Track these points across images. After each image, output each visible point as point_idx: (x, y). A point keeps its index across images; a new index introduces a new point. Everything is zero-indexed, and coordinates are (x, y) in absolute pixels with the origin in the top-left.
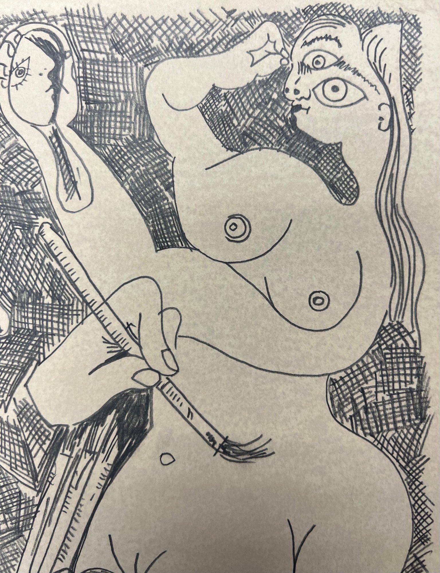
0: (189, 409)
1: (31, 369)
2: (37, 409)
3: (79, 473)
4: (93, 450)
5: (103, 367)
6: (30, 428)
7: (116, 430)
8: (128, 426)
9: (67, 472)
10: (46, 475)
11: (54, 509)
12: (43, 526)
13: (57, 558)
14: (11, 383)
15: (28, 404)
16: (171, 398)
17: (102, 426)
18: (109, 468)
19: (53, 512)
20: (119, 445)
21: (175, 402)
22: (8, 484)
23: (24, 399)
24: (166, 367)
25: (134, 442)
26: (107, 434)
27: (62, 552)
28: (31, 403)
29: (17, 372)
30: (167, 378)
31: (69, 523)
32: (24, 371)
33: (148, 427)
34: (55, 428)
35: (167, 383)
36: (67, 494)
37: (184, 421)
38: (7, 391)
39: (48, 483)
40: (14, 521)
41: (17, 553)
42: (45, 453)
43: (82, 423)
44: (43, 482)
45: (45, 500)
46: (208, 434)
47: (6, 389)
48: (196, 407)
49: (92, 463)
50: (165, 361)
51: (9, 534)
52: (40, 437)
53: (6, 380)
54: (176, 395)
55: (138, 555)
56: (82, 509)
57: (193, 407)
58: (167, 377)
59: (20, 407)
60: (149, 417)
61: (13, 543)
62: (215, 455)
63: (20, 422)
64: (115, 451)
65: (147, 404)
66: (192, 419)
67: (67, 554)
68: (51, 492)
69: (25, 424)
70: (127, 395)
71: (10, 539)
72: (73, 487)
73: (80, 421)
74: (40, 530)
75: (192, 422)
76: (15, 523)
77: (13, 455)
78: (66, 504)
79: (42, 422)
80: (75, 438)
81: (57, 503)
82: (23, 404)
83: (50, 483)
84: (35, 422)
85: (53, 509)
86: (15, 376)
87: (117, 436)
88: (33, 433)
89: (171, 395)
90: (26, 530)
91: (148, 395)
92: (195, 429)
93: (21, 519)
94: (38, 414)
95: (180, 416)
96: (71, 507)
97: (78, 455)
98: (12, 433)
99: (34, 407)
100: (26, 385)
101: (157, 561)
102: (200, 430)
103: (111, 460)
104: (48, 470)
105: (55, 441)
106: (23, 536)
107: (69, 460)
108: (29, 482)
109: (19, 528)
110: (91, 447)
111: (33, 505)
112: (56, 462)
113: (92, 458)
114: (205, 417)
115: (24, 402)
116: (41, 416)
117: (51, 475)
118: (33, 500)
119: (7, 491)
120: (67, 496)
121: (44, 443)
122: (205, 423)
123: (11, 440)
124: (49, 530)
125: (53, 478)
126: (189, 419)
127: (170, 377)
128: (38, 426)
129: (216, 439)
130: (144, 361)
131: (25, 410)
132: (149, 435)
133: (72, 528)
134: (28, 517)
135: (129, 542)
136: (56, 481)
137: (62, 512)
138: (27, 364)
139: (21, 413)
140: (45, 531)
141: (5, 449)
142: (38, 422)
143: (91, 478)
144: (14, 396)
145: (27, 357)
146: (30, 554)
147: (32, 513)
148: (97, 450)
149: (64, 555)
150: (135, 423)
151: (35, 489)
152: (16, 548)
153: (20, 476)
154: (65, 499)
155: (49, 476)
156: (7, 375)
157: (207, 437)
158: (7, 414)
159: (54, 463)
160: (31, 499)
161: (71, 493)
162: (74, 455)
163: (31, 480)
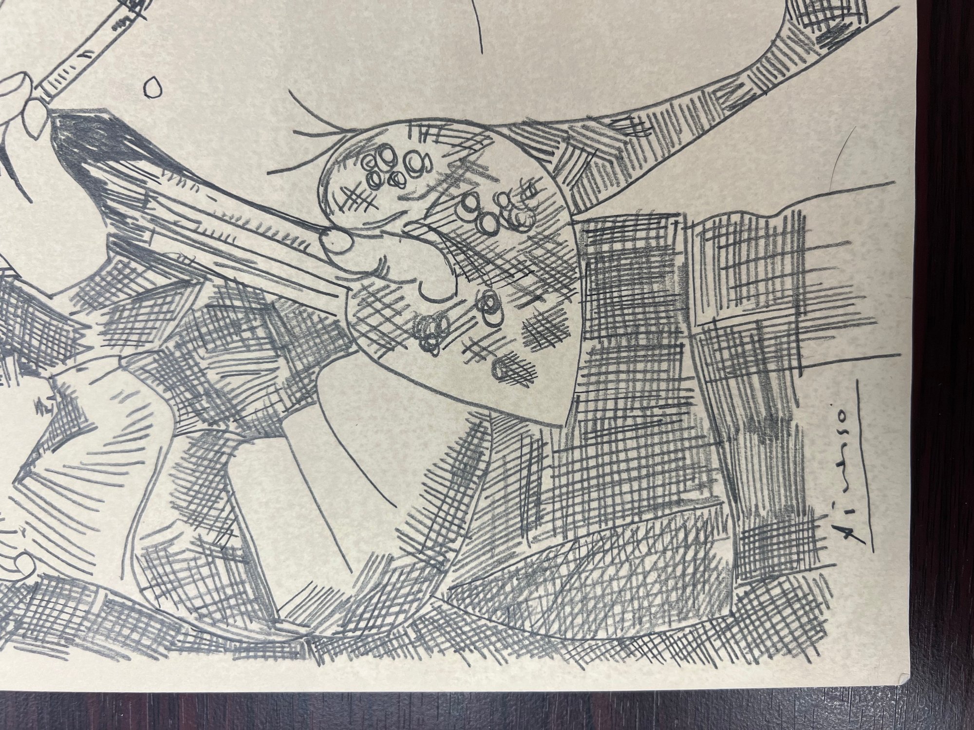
0: (79, 56)
1: (26, 288)
2: (85, 280)
3: (177, 218)
4: (143, 197)
5: (21, 181)
6: (114, 290)
7: (111, 163)
8: (105, 145)
9: (175, 236)
10: (181, 268)
11: (230, 255)
12: (257, 272)
13: (304, 252)
14: (47, 319)
15: (78, 294)
16: (64, 83)
17: (106, 184)
18: (168, 174)
19: (235, 257)
20: (134, 160)
21: (69, 77)
22: (196, 325)
23: (71, 300)
24: (19, 90)
25: (129, 137)
26: (118, 177)
27: (295, 245)
28: (76, 290)
29: (31, 309)
30: (36, 88)
31: (251, 233)
32: (30, 299)
33: (106, 116)
34: (112, 254)
35: (42, 88)
36: (207, 236)
37: (96, 64)
38: (60, 325)
39: (193, 264)
40: (251, 317)
41: (300, 313)
42: (148, 268)
43: (103, 213)
44: (191, 272)
45: (218, 269)
46: (114, 28)
47: (56, 327)
48: (76, 46)
49: (161, 199)
50: (10, 92)
51: (272, 324)
52: (126, 277)
53: (44, 326)
54: (59, 75)
55: (295, 132)
56: (229, 214)
57: (76, 50)
58: (34, 88)
59: (82, 306)
60: (92, 115)
61: (285, 319)
62: (145, 18)
63: (105, 306)
64: (143, 164)
65: (73, 118)
66: (92, 52)
67: (297, 238)
68: (206, 259)
69: (107, 299)
70: (60, 147)
71: (279, 323)
72: (198, 227)
73: (99, 216)
74: (262, 277)
75: (97, 51)
76: (254, 314)
77: (153, 317)
78: (223, 238)
79: (104, 273)
80: (126, 224)
81: (221, 251)
82: (78, 301)
83: (193, 261)
84: (103, 283)
85: (230, 257)
86: (37, 313)
87: (122, 162)
88: (120, 286)
89: (60, 83)
90: (264, 299)
91: (59, 116)
92: (108, 47)
93: (247, 305)
94: (91, 278)
95: (90, 69)
96: (228, 229)
97: (152, 220)
98: (120, 317)
99: (82, 285)
100: (50, 297)
101: (305, 104)
102: (110, 40)
103: (156, 170)
104: (173, 265)
105: (131, 253)
106: (273, 303)
107: (159, 233)
108: (192, 292)
109: (261, 309)
110: (138, 200)
111: (226, 287)
112: (162, 253)
113: (155, 199)
114: (91, 32)
115: (75, 301)
116: (95, 275)
117: (181, 259)
118: (218, 287)
119: (206, 325)
120: (211, 237)
121: (134, 270)
122: (99, 33)
123: (132, 319)
124: (262, 264)
125: (186, 257)
126: (94, 56)
127: (34, 85)
128: (109, 279)
129: (122, 17)
130: (11, 122)
131: (86, 298)
132: (117, 115)
133: (257, 229)
134: (243, 295)
135: (277, 145)
136: (190, 252)
137: (235, 243)
138: (19, 296)
139: (92, 305)
140: (264, 269)
141: (144, 328)
142: (103, 279)
143: (183, 200)
144: (66, 314)
145: (9, 295)
146: (300, 293)
147: (238, 289)
148: (143, 191)
149: (299, 241)
150: (101, 135)
151: (202, 284)
152: (292, 315)
153: (183, 306)
154: (215, 238)
155: (182, 263)
156: (36, 324)
157: (120, 30)
158: (94, 326)
159: (163, 255)
160: (216, 290)
161: (206, 230)
162: (151, 226)
163: (189, 290)
